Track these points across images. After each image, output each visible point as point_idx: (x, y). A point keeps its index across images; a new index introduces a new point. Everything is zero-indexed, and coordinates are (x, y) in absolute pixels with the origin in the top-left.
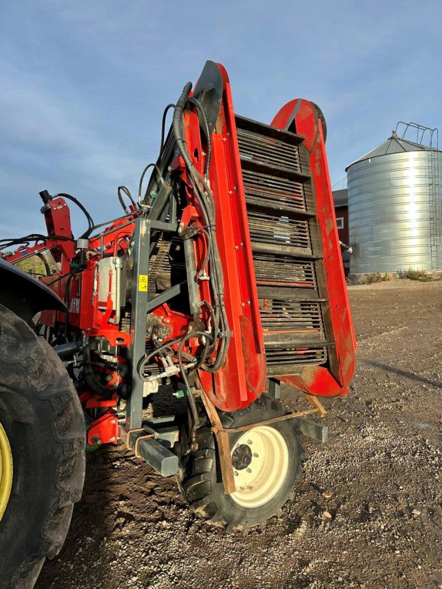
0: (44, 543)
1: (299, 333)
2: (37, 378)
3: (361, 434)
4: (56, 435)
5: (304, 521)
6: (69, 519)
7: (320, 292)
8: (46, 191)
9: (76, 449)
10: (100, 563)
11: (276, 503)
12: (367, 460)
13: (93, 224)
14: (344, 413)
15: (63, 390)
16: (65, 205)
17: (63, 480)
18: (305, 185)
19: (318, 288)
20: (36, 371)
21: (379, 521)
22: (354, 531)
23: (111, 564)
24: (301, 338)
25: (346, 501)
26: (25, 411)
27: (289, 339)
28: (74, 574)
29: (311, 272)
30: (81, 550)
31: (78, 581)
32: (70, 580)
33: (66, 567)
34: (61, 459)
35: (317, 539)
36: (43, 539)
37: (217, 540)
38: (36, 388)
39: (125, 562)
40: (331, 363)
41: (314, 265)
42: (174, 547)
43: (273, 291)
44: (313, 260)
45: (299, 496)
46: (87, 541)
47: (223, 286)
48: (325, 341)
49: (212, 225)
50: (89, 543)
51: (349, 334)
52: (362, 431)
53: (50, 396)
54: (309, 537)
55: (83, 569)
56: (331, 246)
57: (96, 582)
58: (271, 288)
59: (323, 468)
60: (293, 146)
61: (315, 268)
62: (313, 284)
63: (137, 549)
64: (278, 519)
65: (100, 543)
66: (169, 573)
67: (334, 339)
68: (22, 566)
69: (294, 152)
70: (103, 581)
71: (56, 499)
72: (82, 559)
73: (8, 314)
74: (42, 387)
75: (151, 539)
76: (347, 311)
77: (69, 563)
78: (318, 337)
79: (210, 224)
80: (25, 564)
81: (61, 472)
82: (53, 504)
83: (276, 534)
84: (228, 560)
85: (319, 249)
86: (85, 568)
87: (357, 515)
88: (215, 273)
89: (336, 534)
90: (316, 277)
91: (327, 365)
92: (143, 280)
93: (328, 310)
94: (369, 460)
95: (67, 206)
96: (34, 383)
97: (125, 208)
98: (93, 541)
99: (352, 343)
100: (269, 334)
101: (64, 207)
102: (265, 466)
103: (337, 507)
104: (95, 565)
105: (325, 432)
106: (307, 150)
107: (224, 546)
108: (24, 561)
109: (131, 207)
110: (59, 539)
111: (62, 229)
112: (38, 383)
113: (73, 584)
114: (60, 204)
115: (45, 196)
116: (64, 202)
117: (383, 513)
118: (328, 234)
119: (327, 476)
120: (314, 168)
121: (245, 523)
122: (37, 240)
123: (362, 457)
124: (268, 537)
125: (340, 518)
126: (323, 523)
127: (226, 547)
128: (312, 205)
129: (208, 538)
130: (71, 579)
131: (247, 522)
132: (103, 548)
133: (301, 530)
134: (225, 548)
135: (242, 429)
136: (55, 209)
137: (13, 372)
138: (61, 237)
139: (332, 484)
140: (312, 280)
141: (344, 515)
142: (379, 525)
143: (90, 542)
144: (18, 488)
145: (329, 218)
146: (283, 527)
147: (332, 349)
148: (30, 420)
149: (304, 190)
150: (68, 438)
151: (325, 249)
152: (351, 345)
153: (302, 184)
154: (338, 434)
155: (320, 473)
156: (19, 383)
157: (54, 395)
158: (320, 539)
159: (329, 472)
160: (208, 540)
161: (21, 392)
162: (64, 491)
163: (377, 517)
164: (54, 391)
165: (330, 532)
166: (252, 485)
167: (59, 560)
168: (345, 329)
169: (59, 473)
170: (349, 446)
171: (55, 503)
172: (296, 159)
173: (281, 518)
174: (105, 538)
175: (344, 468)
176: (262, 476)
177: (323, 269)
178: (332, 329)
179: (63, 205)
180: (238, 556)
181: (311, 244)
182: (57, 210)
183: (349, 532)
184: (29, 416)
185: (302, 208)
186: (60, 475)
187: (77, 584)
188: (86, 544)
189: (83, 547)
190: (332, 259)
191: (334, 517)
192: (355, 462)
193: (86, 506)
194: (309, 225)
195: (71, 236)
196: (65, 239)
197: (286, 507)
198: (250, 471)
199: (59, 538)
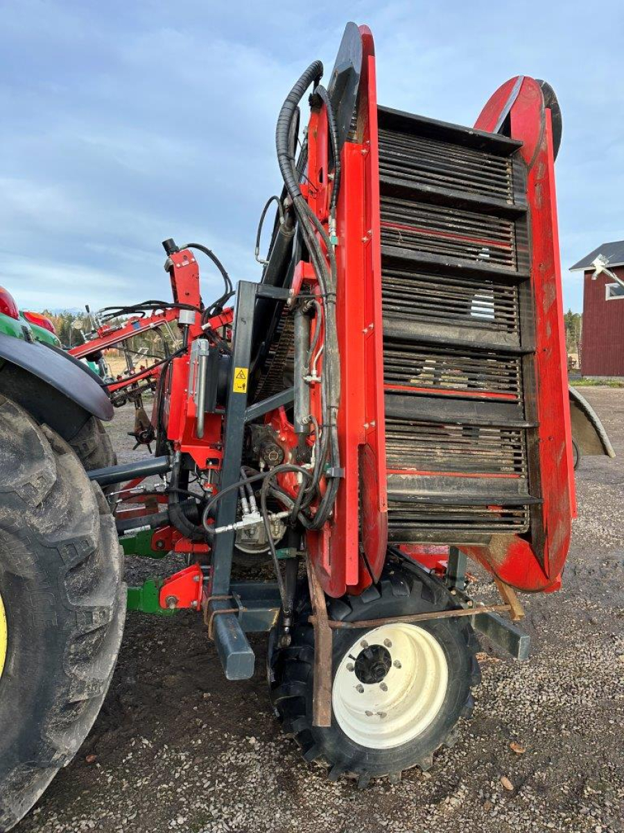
0: (46, 747)
1: (475, 477)
2: (41, 516)
3: (615, 648)
4: (66, 600)
5: (463, 787)
6: (93, 718)
7: (526, 410)
8: (171, 241)
9: (96, 622)
10: (147, 783)
11: (419, 748)
12: (610, 697)
13: (231, 288)
14: (595, 606)
15: (80, 535)
16: (193, 260)
17: (76, 664)
18: (518, 225)
19: (523, 404)
20: (40, 504)
21: (596, 817)
22: (545, 824)
23: (159, 788)
24: (479, 488)
25: (548, 765)
26: (20, 559)
27: (455, 487)
28: (108, 791)
29: (515, 375)
30: (130, 756)
31: (110, 803)
32: (100, 798)
33: (104, 777)
34: (74, 633)
35: (476, 824)
36: (44, 742)
37: (318, 787)
38: (38, 530)
39: (179, 790)
40: (533, 533)
41: (522, 362)
42: (253, 783)
43: (433, 405)
44: (521, 354)
45: (472, 740)
46: (142, 746)
47: (339, 394)
48: (528, 496)
49: (330, 294)
50: (143, 748)
51: (565, 488)
52: (617, 643)
53: (58, 543)
54: (463, 817)
55: (122, 785)
56: (549, 331)
57: (131, 812)
58: (430, 400)
59: (528, 697)
60: (503, 159)
61: (521, 369)
62: (517, 396)
63: (201, 773)
64: (423, 773)
65: (158, 751)
66: (230, 824)
67: (541, 493)
68: (12, 774)
69: (505, 168)
70: (140, 812)
71: (64, 689)
72: (127, 771)
73: (20, 418)
74: (47, 528)
75: (227, 761)
76: (565, 447)
77: (108, 773)
78: (515, 488)
79: (326, 291)
80: (16, 772)
81: (72, 651)
82: (59, 695)
83: (411, 798)
84: (323, 824)
85: (531, 335)
86: (125, 786)
87: (559, 795)
88: (327, 372)
89: (510, 822)
90: (522, 383)
91: (527, 536)
92: (241, 375)
93: (536, 443)
94: (613, 698)
95: (195, 261)
96: (35, 521)
98: (150, 745)
99: (568, 505)
100: (416, 477)
101: (191, 263)
102: (412, 684)
103: (529, 774)
104: (138, 785)
105: (523, 645)
106: (525, 164)
107: (323, 800)
108: (16, 768)
110: (68, 745)
111: (188, 294)
112: (42, 522)
113: (101, 806)
114: (185, 258)
115: (169, 247)
116: (192, 257)
117: (607, 804)
118: (546, 310)
119: (529, 713)
120: (531, 195)
121: (361, 772)
122: (155, 308)
123: (603, 691)
124: (396, 800)
125: (527, 795)
126: (494, 797)
127: (327, 801)
128: (524, 258)
129: (305, 780)
130: (103, 797)
131: (364, 770)
132: (158, 760)
133: (454, 801)
134: (324, 803)
135: (364, 624)
136: (178, 265)
137: (4, 504)
139: (535, 730)
140: (515, 390)
141: (538, 790)
142: (593, 825)
143: (145, 747)
144: (12, 665)
145: (550, 283)
146: (428, 788)
147: (537, 511)
148: (29, 573)
149: (515, 234)
150: (85, 605)
151: (540, 336)
152: (566, 508)
153: (513, 224)
154: (573, 643)
155: (521, 706)
156: (13, 521)
157: (64, 541)
158: (480, 825)
159: (535, 707)
160: (305, 783)
161: (16, 534)
162: (76, 679)
163: (594, 808)
164: (68, 535)
165: (502, 817)
166: (385, 711)
167: (98, 765)
168: (559, 478)
169: (70, 654)
170: (587, 666)
171: (63, 695)
172: (506, 181)
173: (428, 771)
174: (166, 746)
175: (565, 704)
176: (405, 700)
177: (533, 371)
178: (540, 476)
179: (189, 261)
180: (339, 823)
181: (520, 327)
182: (182, 267)
183: (534, 824)
184: (27, 567)
185: (510, 265)
186: (71, 657)
187: (106, 808)
188: (139, 749)
189: (135, 752)
190: (549, 354)
191: (518, 789)
192: (587, 697)
193: (160, 690)
194: (519, 293)
195: (199, 303)
197: (443, 753)
198: (384, 688)
199: (70, 744)
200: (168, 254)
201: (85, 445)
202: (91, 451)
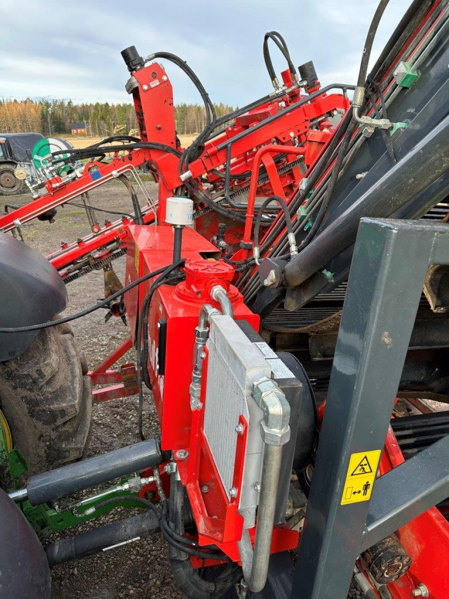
8: (133, 49)
13: (214, 116)
16: (165, 78)
92: (361, 467)
95: (168, 80)
97: (273, 76)
101: (162, 83)
109: (284, 74)
111: (159, 129)
114: (154, 76)
115: (130, 58)
116: (163, 73)
122: (117, 150)
136: (145, 87)
138: (158, 145)
179: (160, 80)
182: (150, 89)
195: (175, 142)
196: (163, 150)
200: (131, 70)
201: (40, 372)
202: (48, 377)
